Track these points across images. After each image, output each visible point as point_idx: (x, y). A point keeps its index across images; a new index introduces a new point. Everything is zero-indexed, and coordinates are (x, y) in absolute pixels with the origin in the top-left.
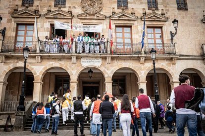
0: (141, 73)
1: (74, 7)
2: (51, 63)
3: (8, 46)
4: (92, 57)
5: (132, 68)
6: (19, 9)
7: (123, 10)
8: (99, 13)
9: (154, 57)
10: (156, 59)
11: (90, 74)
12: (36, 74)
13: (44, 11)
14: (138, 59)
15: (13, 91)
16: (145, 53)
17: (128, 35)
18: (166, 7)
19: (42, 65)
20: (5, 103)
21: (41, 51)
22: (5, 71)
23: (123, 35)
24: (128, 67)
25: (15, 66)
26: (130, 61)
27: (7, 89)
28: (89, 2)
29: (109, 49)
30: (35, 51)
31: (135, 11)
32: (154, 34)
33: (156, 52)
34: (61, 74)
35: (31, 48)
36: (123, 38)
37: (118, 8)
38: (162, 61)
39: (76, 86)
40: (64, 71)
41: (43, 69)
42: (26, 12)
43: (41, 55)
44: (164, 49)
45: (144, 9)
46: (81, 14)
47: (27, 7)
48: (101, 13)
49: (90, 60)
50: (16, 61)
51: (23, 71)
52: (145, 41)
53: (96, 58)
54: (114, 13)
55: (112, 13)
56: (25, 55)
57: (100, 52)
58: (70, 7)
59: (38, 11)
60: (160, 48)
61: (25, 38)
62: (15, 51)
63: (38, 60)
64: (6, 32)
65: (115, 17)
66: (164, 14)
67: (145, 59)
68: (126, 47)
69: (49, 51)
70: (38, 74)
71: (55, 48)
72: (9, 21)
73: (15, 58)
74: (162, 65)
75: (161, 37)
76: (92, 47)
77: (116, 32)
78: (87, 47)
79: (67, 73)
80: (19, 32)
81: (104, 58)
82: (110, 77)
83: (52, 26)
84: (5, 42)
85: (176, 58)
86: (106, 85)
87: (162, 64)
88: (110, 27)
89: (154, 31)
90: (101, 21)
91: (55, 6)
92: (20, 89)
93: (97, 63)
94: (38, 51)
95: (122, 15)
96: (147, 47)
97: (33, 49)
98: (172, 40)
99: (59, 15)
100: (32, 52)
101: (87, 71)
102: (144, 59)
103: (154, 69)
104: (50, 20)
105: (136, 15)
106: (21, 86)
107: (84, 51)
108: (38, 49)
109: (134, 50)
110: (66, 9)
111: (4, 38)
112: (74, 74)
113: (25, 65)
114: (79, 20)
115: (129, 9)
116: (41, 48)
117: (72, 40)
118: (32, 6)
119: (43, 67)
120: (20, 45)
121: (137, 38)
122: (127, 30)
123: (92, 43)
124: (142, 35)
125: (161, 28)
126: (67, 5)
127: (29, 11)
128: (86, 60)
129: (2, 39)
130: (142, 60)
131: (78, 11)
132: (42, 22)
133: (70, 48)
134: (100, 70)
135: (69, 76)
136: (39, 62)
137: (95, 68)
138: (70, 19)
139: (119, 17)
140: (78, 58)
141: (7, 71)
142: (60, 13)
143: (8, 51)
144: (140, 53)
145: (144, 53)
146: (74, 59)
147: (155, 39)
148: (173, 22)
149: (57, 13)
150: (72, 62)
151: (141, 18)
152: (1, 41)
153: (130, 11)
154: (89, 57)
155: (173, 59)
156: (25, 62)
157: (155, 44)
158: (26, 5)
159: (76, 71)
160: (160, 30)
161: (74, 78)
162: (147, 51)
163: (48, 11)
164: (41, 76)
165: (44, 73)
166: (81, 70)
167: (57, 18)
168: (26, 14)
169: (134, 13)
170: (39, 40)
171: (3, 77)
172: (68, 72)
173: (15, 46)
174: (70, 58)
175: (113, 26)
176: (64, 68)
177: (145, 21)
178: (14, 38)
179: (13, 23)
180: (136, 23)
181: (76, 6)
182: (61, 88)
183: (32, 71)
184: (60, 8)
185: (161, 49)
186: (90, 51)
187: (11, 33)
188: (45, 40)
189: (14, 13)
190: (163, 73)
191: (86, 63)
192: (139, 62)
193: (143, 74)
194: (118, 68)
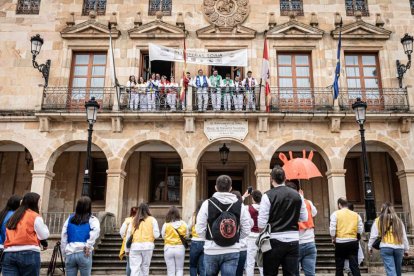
0: (333, 153)
1: (190, 14)
2: (143, 132)
3: (55, 98)
4: (228, 119)
5: (315, 142)
6: (77, 22)
7: (292, 17)
8: (240, 24)
9: (362, 117)
10: (367, 121)
11: (224, 156)
12: (112, 156)
13: (126, 24)
14: (327, 122)
15: (65, 190)
16: (342, 108)
17: (305, 71)
18: (385, 8)
19: (123, 137)
20: (48, 216)
21: (123, 107)
22: (49, 150)
23: (294, 72)
24: (304, 139)
25: (69, 140)
26: (308, 127)
27: (52, 187)
28: (221, 4)
29: (263, 102)
30: (110, 108)
31: (318, 18)
32: (361, 68)
33: (365, 106)
34: (162, 156)
35: (101, 101)
36: (294, 77)
37: (282, 15)
38: (379, 125)
39: (194, 180)
40: (170, 150)
41: (127, 145)
42: (91, 28)
43: (122, 115)
44: (382, 99)
45: (338, 14)
46: (205, 29)
47: (93, 17)
48: (246, 25)
49: (223, 126)
50: (71, 128)
51: (84, 149)
52: (342, 83)
53: (236, 120)
54: (273, 25)
55: (270, 24)
56: (90, 117)
57: (244, 108)
58: (180, 14)
59: (116, 24)
60: (374, 97)
61: (89, 82)
62: (68, 107)
63: (116, 125)
64: (51, 69)
65: (276, 33)
66: (382, 24)
67: (342, 123)
68: (299, 97)
69: (139, 108)
70: (116, 156)
71: (150, 100)
72: (57, 46)
73: (69, 123)
74: (380, 135)
75: (374, 73)
76: (228, 97)
77: (278, 66)
78: (217, 99)
79: (176, 152)
80: (77, 69)
81: (254, 122)
82: (266, 162)
83: (145, 54)
84: (49, 91)
85: (410, 120)
86: (258, 179)
87: (378, 132)
88: (265, 56)
89: (360, 61)
90: (246, 43)
91: (150, 14)
92: (80, 187)
93: (238, 132)
94: (116, 108)
95: (290, 29)
96: (345, 97)
97: (105, 104)
98: (400, 79)
99: (158, 31)
100: (104, 109)
101: (217, 149)
102: (339, 121)
103: (363, 143)
104: (140, 43)
105: (321, 27)
106: (81, 180)
107: (210, 107)
108: (116, 103)
109: (317, 102)
110: (172, 20)
111: (47, 81)
112: (190, 154)
113: (90, 138)
114: (200, 41)
115: (306, 16)
116: (121, 101)
117: (186, 83)
118: (104, 14)
119: (126, 140)
120: (79, 96)
121: (324, 76)
122: (303, 60)
123: (227, 90)
124: (334, 69)
125: (376, 54)
126: (175, 10)
127: (97, 24)
128: (215, 126)
129: (43, 83)
130: (336, 123)
131: (197, 22)
132: (124, 47)
133: (181, 101)
134: (243, 146)
135: (180, 159)
136: (119, 129)
137: (234, 143)
138: (181, 38)
139: (285, 32)
140: (198, 121)
141: (54, 150)
142: (161, 26)
143: (56, 109)
144: (330, 108)
145: (338, 108)
146: (190, 124)
147: (362, 77)
148: (403, 41)
149: (154, 27)
150: (187, 129)
151: (332, 35)
152: (42, 88)
153: (307, 19)
154: (222, 118)
155: (404, 122)
156: (91, 131)
157: (363, 89)
158: (92, 13)
159: (193, 149)
160: (373, 58)
161: (190, 164)
162: (346, 103)
163: (136, 23)
164: (122, 159)
165: (127, 153)
166: (204, 146)
167: (154, 38)
168: (91, 31)
169: (317, 24)
170: (117, 85)
171: (46, 163)
172: (178, 150)
173: (69, 98)
174: (181, 122)
175: (272, 53)
176: (169, 142)
177: (340, 39)
178: (67, 81)
179: (65, 49)
180: (320, 44)
181: (193, 13)
182: (162, 184)
183: (103, 150)
184: (160, 17)
185: (377, 100)
186: (222, 106)
187: (60, 72)
188: (128, 84)
189: (68, 30)
190: (381, 153)
191: (215, 132)
192: (329, 128)
193: (337, 155)
194: (284, 142)
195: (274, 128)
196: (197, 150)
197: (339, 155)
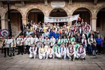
0: (94, 12)
2: (32, 6)
4: (59, 1)
5: (87, 8)
11: (58, 13)
12: (23, 14)
19: (26, 8)
22: (4, 12)
24: (84, 7)
41: (27, 10)
49: (57, 3)
50: (10, 5)
53: (61, 1)
63: (23, 4)
67: (98, 1)
70: (24, 14)
81: (67, 1)
93: (62, 5)
101: (56, 11)
112: (47, 13)
128: (54, 3)
130: (96, 1)
134: (64, 10)
136: (24, 5)
137: (61, 9)
141: (6, 12)
150: (45, 5)
159: (48, 11)
164: (26, 15)
165: (28, 13)
166: (51, 10)
171: (4, 16)
172: (43, 12)
174: (44, 2)
176: (40, 9)
183: (20, 12)
191: (54, 5)
192: (93, 3)
193: (95, 13)
194: (77, 8)
195: (74, 3)
196: (49, 12)
197: (96, 12)
